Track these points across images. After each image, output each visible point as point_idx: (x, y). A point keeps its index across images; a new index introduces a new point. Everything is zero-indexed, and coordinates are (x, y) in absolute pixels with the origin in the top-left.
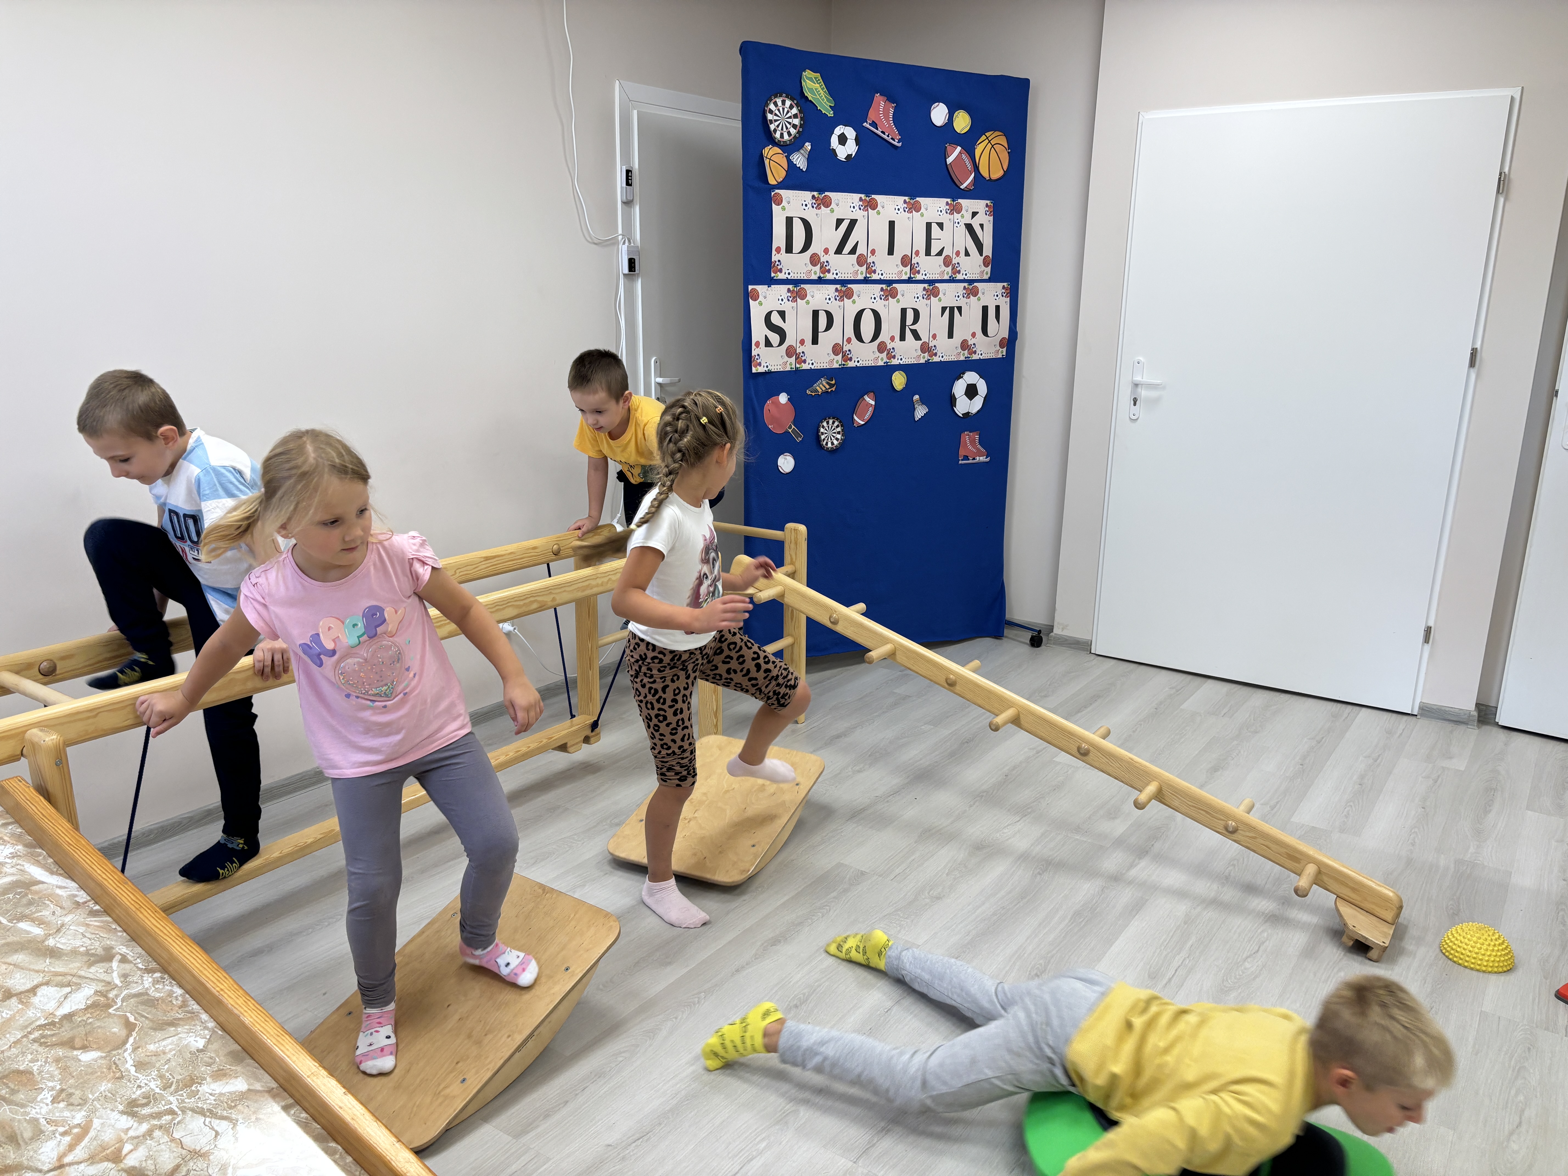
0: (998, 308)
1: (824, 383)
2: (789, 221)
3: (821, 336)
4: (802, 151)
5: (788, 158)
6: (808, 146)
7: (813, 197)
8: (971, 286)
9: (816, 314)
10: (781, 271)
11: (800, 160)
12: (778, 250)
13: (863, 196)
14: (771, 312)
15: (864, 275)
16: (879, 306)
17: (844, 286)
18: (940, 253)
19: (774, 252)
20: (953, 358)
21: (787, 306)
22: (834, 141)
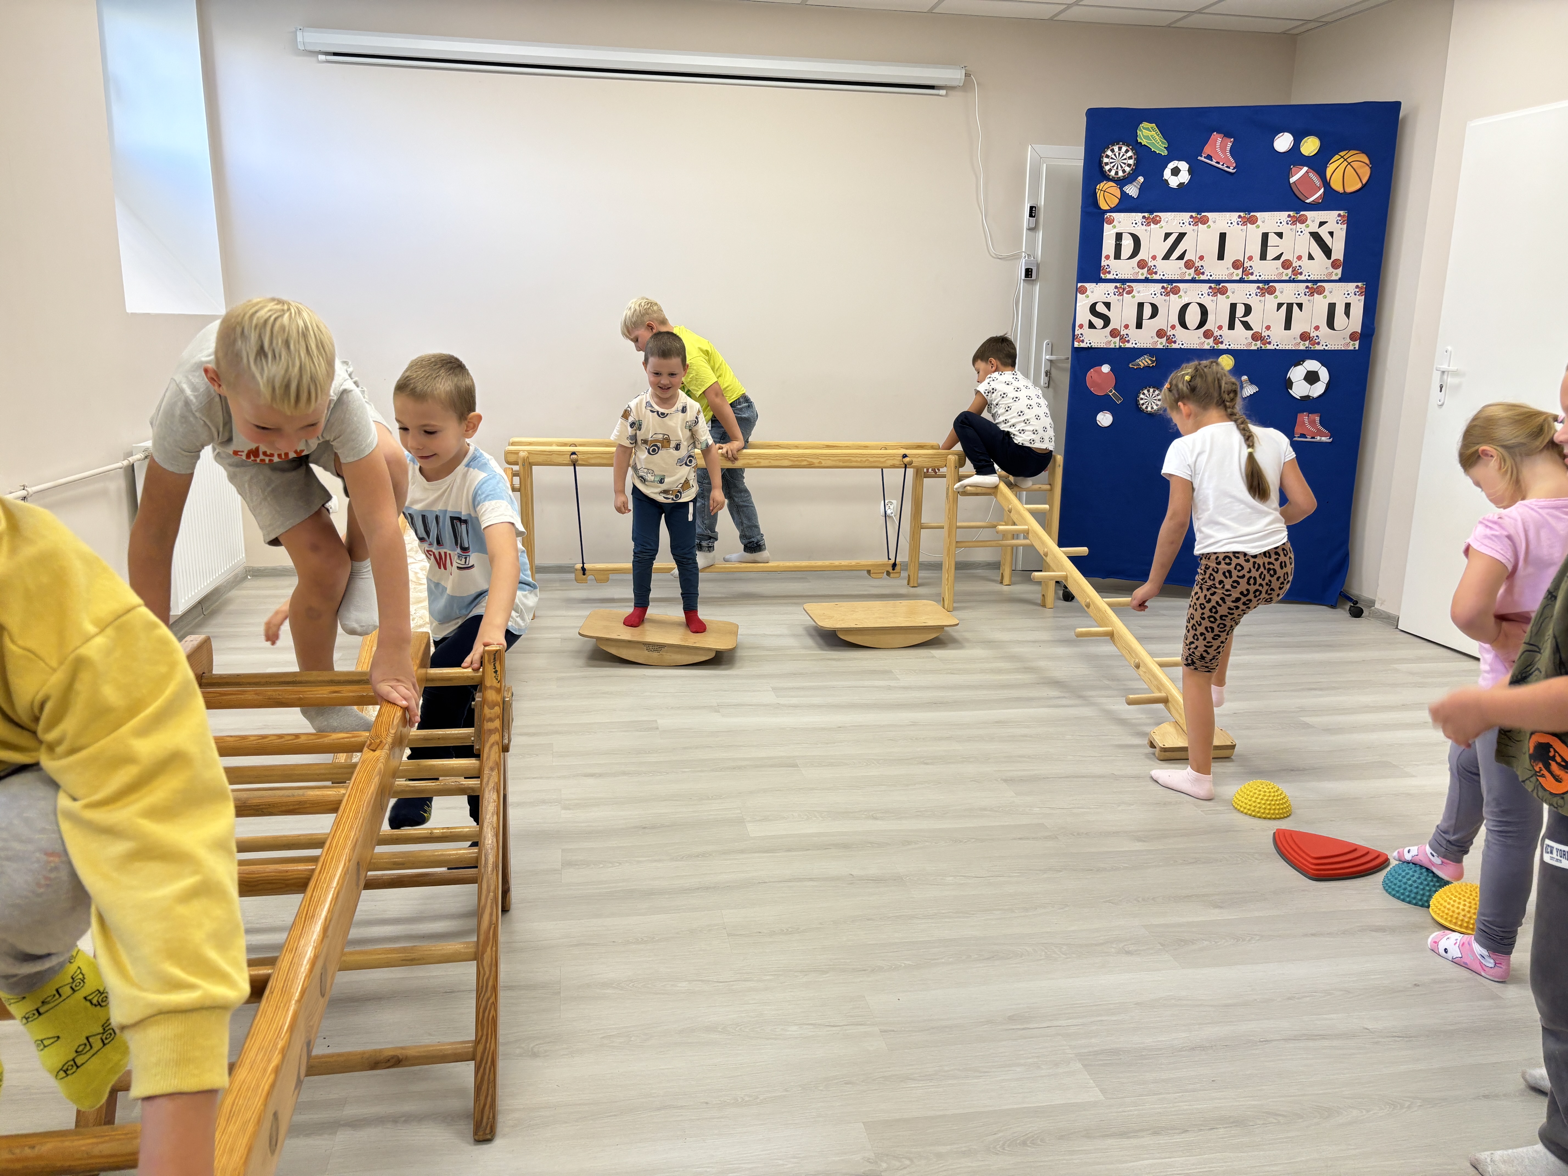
0: (1348, 306)
1: (1147, 360)
2: (1119, 236)
3: (1145, 323)
4: (1134, 183)
5: (1121, 189)
6: (1141, 179)
7: (1144, 217)
8: (1315, 286)
9: (1141, 306)
10: (1109, 273)
11: (1132, 190)
12: (1107, 257)
13: (1194, 214)
14: (1096, 303)
15: (1192, 276)
16: (1207, 302)
17: (1171, 285)
18: (1278, 258)
19: (1103, 259)
20: (1290, 347)
21: (1112, 299)
22: (1167, 174)
